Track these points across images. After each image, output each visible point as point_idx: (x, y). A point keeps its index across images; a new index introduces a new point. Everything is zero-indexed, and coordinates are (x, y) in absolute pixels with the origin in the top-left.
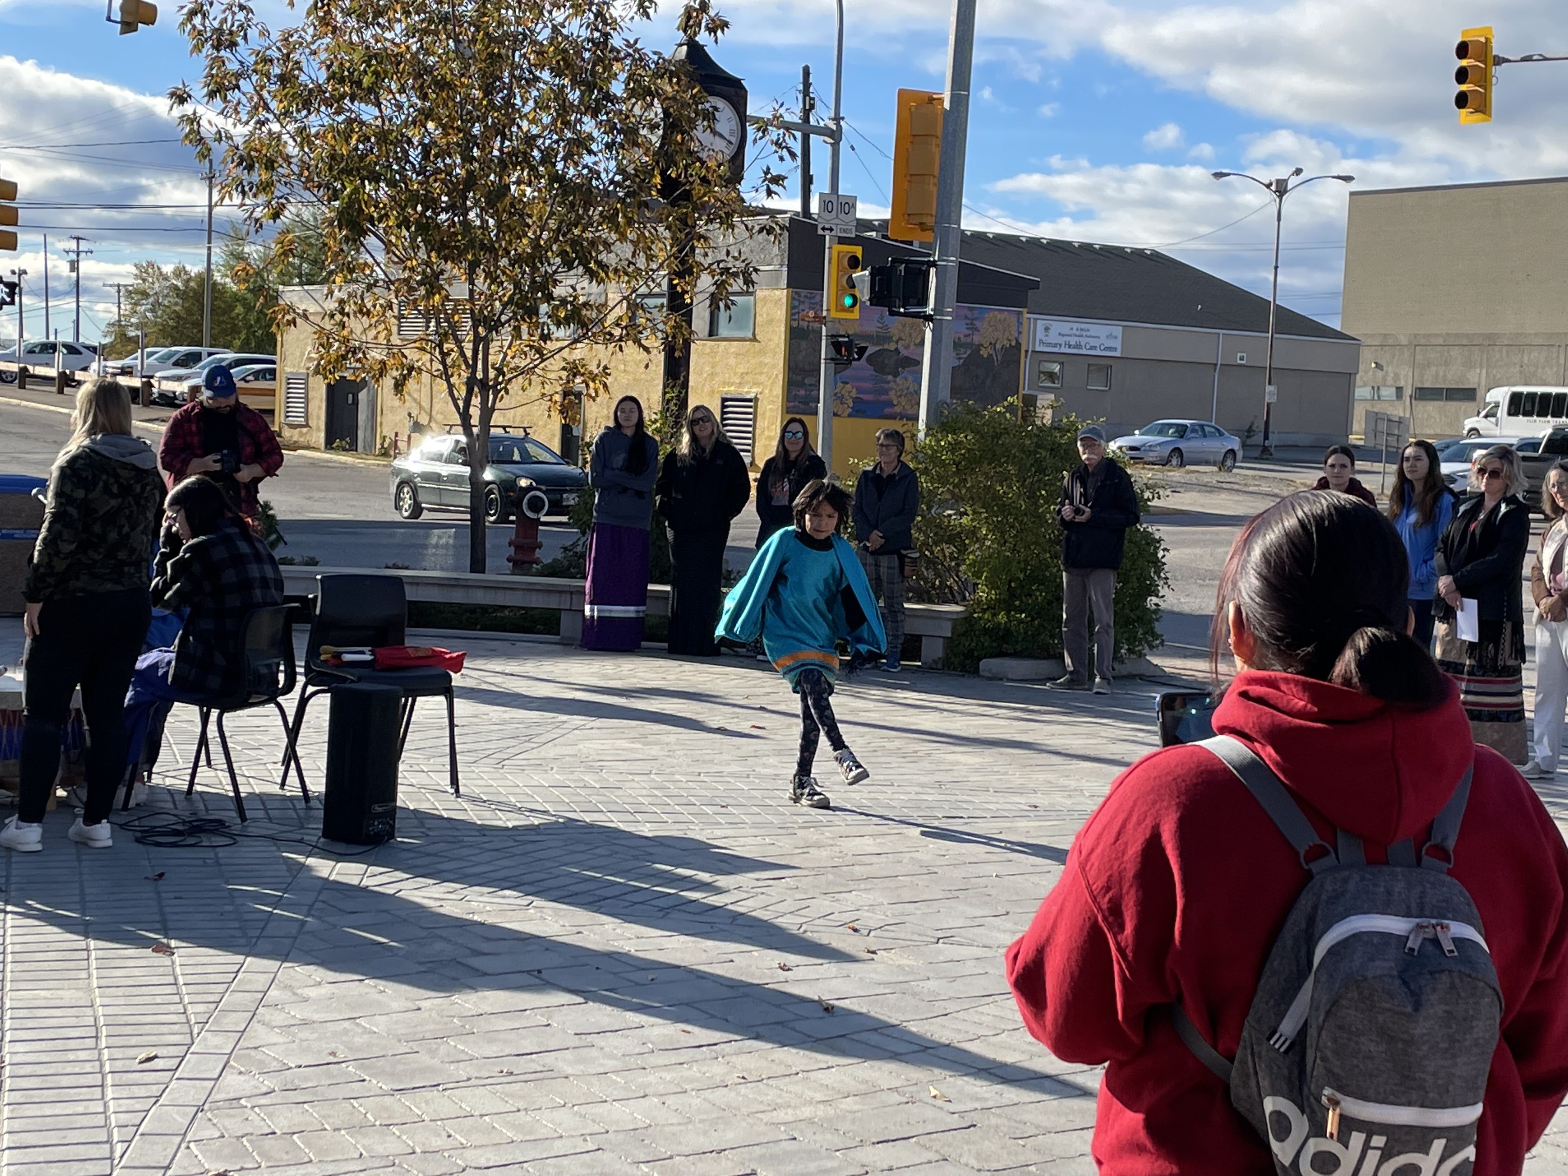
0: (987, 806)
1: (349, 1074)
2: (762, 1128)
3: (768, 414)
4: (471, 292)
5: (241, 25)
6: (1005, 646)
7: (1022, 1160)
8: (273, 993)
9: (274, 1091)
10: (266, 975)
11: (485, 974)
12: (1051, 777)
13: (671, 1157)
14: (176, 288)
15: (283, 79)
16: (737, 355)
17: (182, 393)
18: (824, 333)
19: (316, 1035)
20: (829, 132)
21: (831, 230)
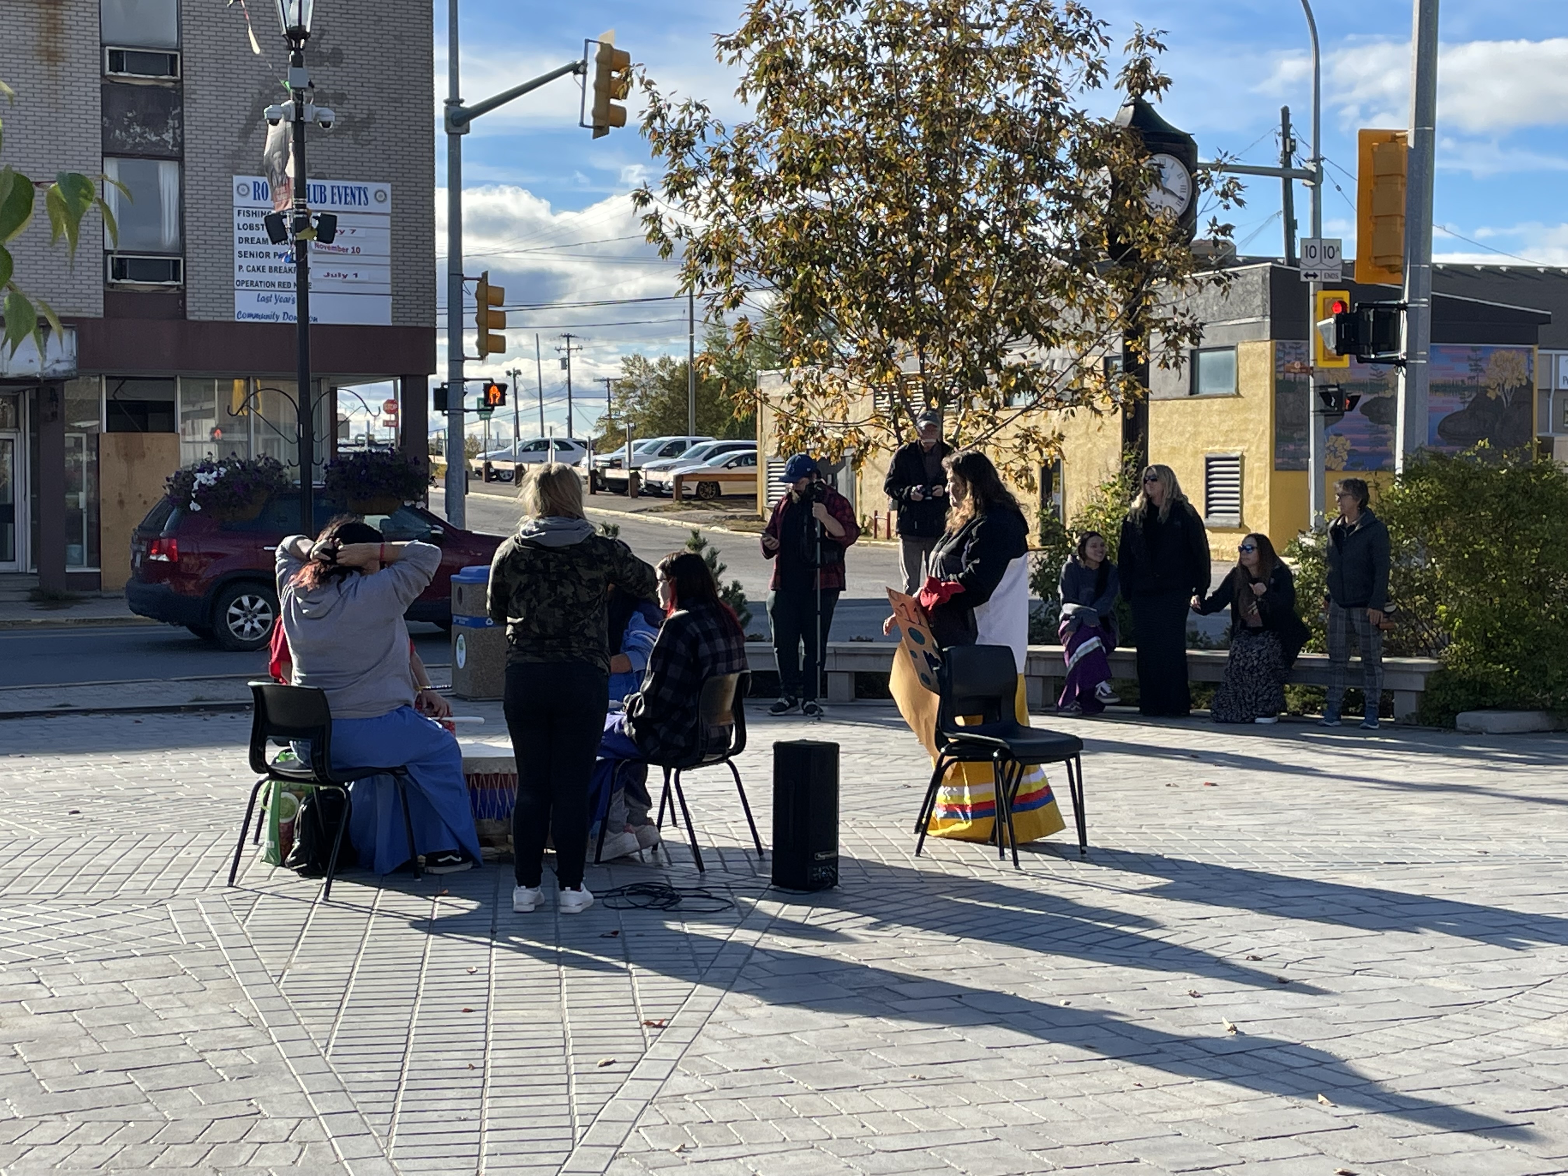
0: (1434, 852)
1: (779, 1077)
2: (1151, 1125)
3: (1256, 472)
4: (922, 366)
5: (698, 125)
6: (1484, 699)
7: (1397, 1155)
8: (719, 1013)
9: (713, 1089)
10: (712, 999)
11: (910, 998)
12: (1509, 825)
13: (1061, 1147)
14: (662, 379)
15: (738, 172)
16: (1220, 412)
17: (667, 482)
18: (1312, 384)
19: (753, 1046)
20: (1309, 174)
21: (1315, 276)
